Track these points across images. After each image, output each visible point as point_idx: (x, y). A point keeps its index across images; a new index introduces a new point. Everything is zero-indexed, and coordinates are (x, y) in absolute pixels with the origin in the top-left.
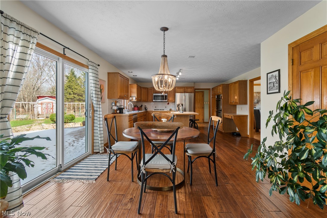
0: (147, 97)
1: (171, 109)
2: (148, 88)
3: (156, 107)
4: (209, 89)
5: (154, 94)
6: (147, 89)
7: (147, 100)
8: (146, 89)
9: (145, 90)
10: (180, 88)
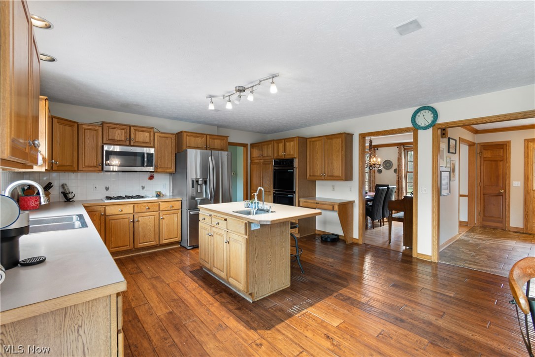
0: (75, 154)
1: (160, 192)
2: (78, 125)
3: (107, 189)
4: (245, 145)
5: (106, 148)
6: (75, 128)
7: (75, 165)
8: (72, 126)
9: (68, 128)
10: (195, 137)
